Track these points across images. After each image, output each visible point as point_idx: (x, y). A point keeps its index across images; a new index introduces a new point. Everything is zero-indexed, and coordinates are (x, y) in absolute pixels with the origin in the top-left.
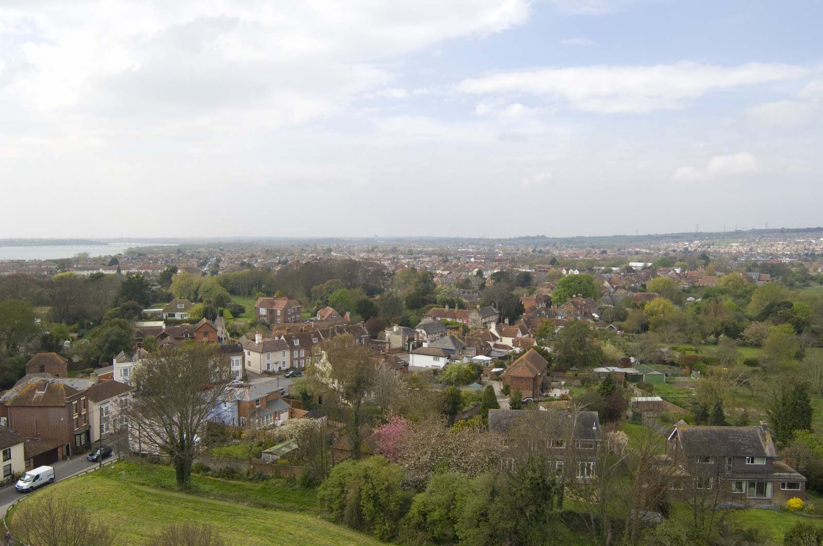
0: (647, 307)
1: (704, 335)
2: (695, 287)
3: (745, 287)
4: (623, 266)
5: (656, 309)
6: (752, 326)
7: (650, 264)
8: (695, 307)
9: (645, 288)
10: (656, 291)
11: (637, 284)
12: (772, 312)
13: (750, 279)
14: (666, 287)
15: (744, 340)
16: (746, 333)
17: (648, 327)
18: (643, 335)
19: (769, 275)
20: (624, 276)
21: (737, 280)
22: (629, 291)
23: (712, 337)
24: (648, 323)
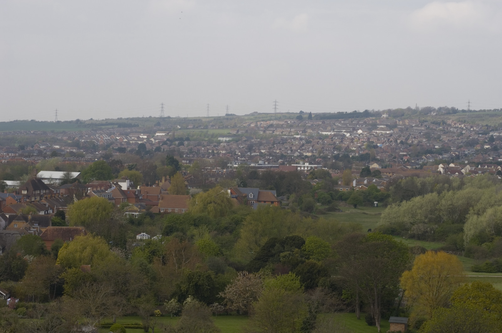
0: (62, 253)
1: (160, 300)
2: (152, 215)
3: (234, 212)
4: (27, 178)
5: (77, 255)
6: (239, 280)
7: (75, 174)
8: (147, 250)
9: (63, 218)
10: (83, 223)
11: (50, 211)
12: (273, 256)
13: (244, 201)
14: (100, 215)
15: (226, 305)
16: (229, 292)
17: (63, 289)
18: (53, 304)
19: (274, 192)
20: (28, 196)
21: (222, 201)
22: (33, 224)
23: (173, 302)
24: (62, 282)
